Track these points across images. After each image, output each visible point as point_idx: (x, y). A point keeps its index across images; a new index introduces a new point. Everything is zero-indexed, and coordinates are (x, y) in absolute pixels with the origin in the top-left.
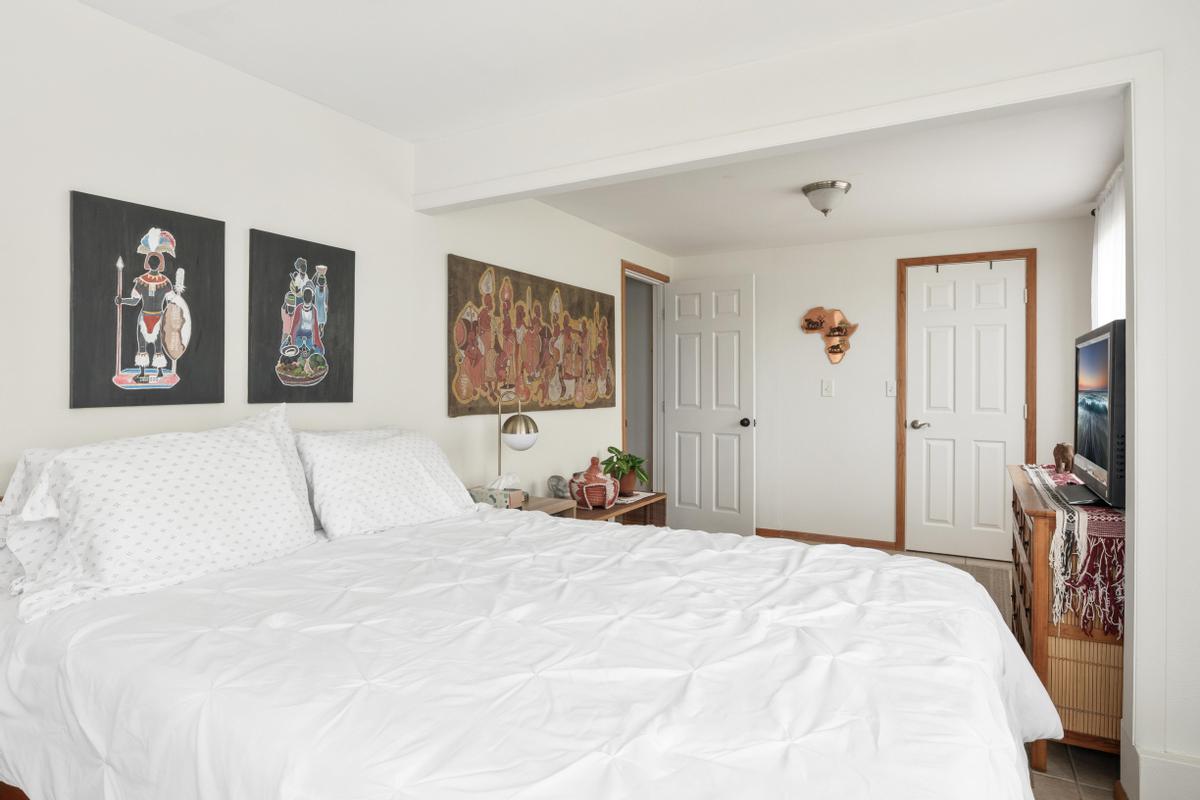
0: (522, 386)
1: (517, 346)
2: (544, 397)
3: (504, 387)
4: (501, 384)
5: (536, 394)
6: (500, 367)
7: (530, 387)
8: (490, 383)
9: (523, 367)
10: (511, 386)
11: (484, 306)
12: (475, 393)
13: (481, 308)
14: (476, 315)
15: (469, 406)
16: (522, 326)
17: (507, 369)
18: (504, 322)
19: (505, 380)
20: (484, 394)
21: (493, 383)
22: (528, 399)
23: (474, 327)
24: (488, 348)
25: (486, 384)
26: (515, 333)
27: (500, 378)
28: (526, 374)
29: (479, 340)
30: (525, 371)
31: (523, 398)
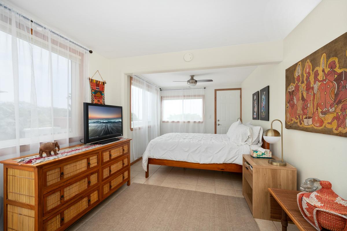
0: (316, 118)
1: (314, 94)
2: (339, 126)
3: (306, 118)
4: (304, 117)
5: (330, 123)
6: (304, 108)
7: (323, 118)
8: (299, 116)
9: (317, 106)
10: (309, 118)
11: (296, 82)
12: (292, 120)
13: (295, 84)
14: (294, 88)
15: (290, 125)
16: (317, 82)
17: (308, 109)
18: (306, 85)
19: (307, 115)
20: (296, 121)
21: (301, 116)
22: (321, 126)
23: (292, 93)
24: (298, 100)
25: (297, 116)
26: (313, 88)
27: (305, 114)
28: (320, 110)
29: (295, 98)
30: (319, 108)
31: (318, 125)
